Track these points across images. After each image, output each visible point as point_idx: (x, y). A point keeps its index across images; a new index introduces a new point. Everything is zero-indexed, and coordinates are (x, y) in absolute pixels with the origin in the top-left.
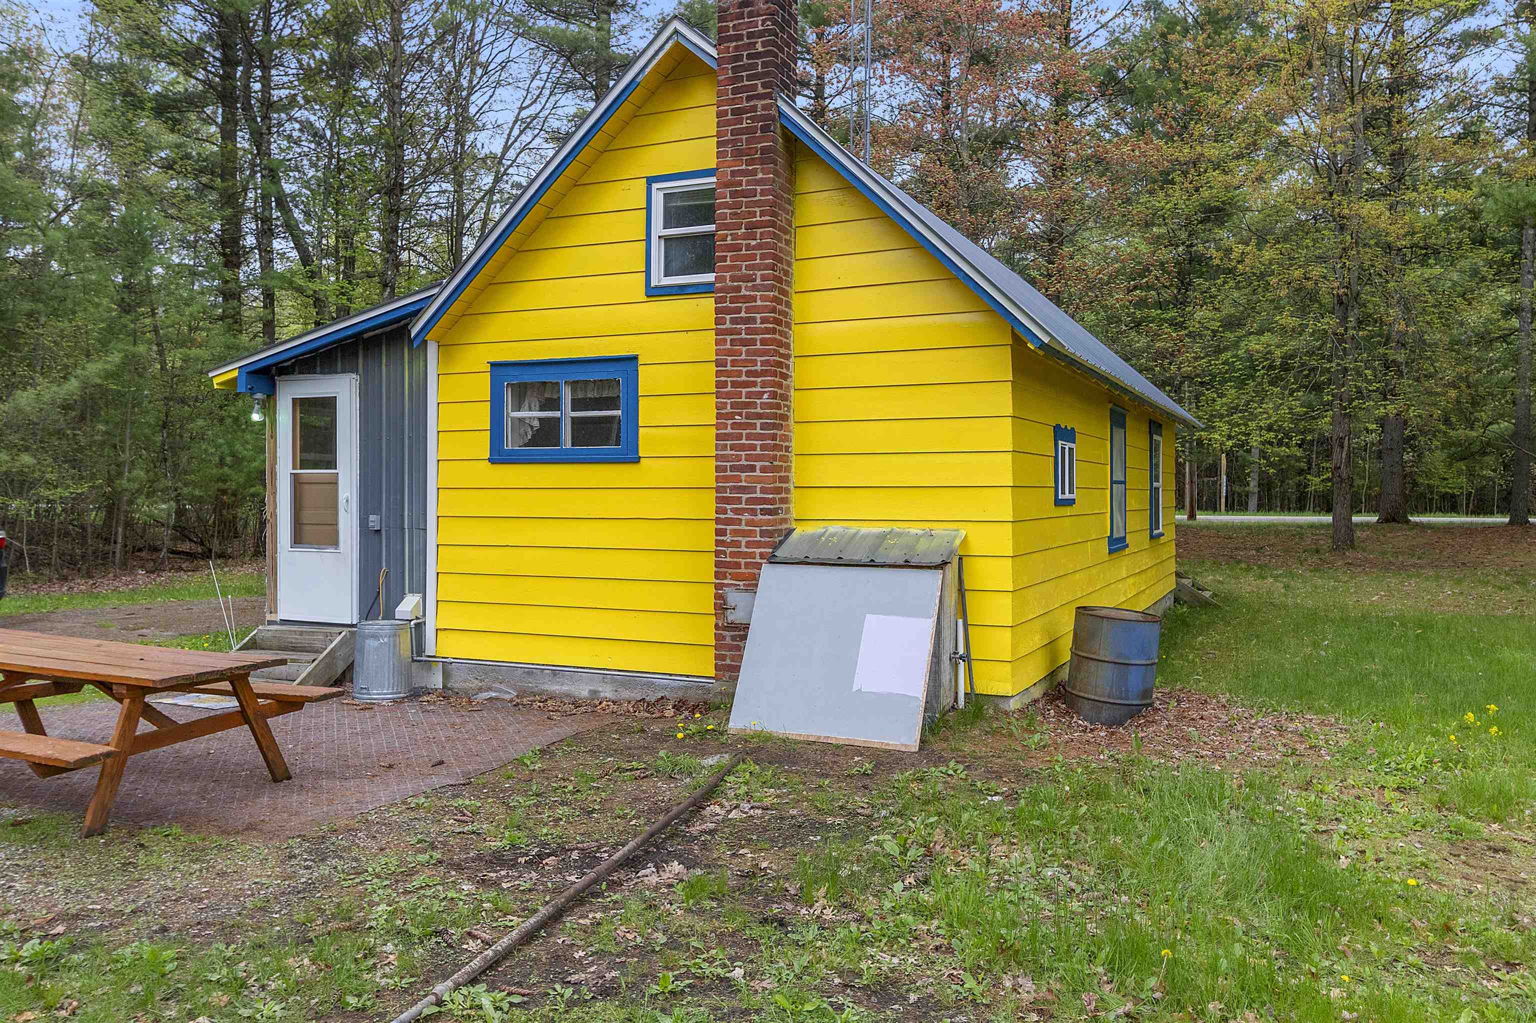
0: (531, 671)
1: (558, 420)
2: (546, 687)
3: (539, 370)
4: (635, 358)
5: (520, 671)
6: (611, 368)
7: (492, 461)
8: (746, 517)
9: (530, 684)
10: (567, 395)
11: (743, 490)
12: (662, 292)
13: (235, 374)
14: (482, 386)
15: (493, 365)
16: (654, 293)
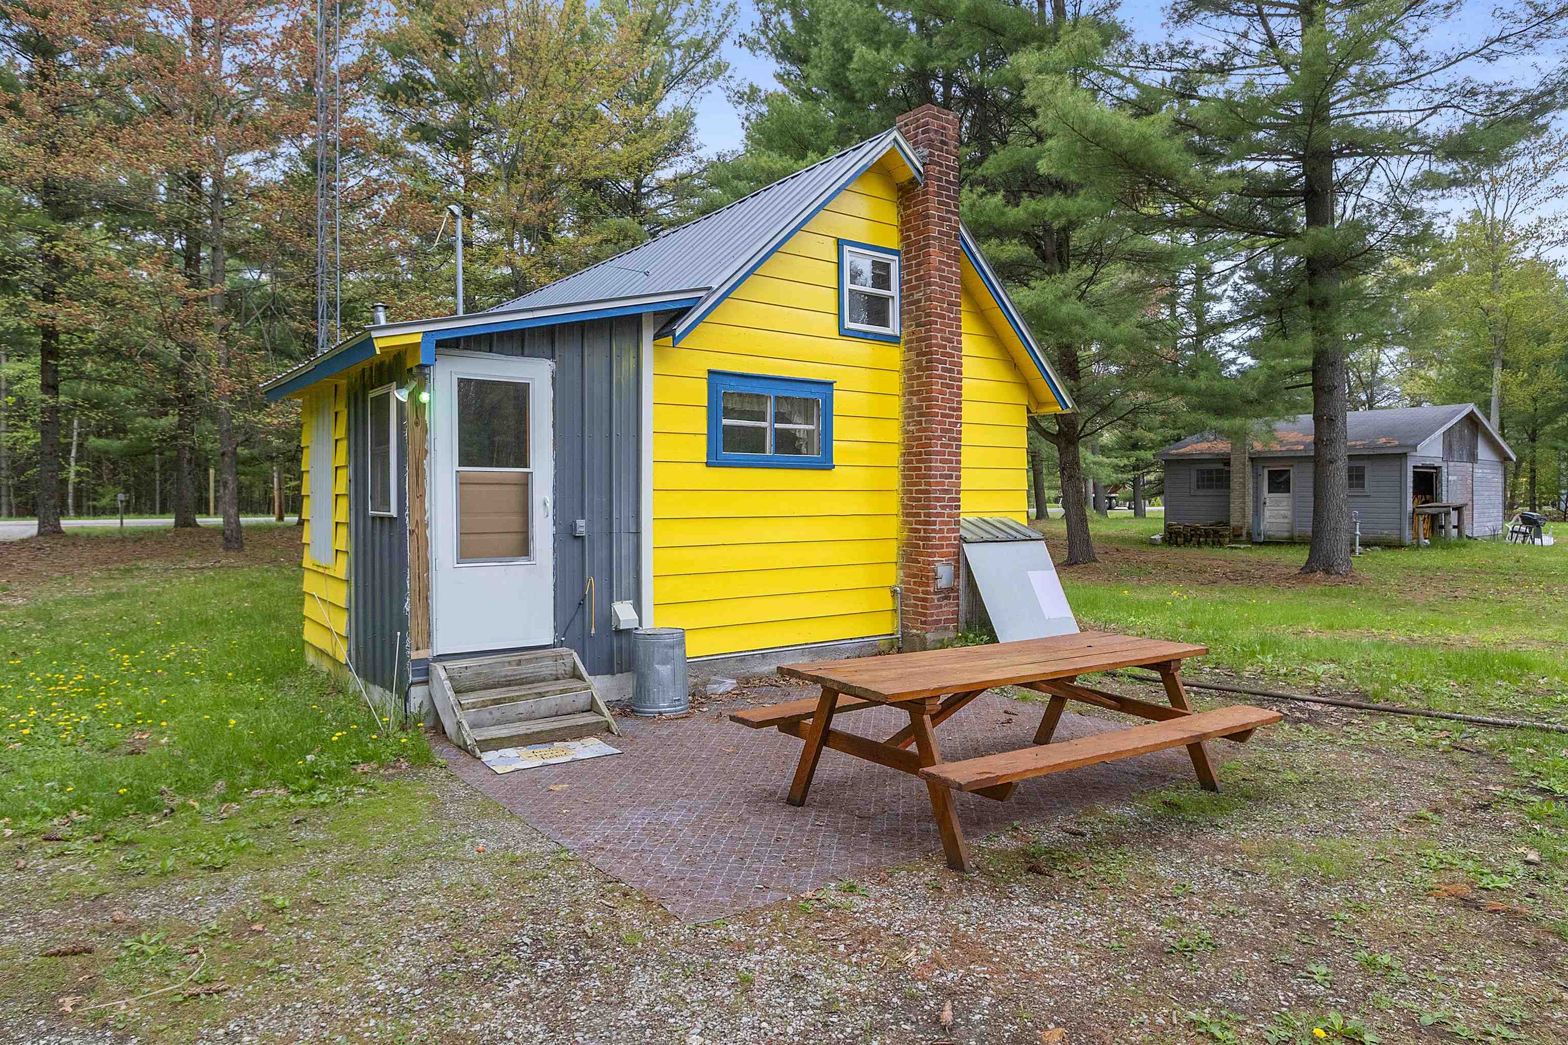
0: (742, 658)
1: (765, 429)
2: (756, 670)
3: (755, 383)
4: (831, 384)
5: (731, 662)
6: (814, 388)
7: (708, 464)
8: (948, 511)
9: (745, 670)
10: (770, 409)
11: (946, 491)
12: (852, 334)
13: (418, 339)
14: (700, 392)
15: (710, 372)
16: (844, 333)
